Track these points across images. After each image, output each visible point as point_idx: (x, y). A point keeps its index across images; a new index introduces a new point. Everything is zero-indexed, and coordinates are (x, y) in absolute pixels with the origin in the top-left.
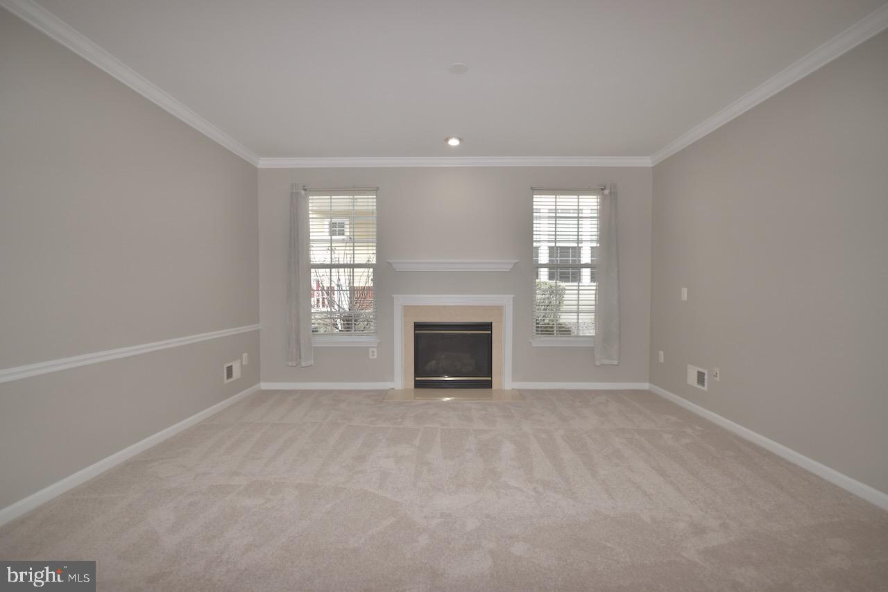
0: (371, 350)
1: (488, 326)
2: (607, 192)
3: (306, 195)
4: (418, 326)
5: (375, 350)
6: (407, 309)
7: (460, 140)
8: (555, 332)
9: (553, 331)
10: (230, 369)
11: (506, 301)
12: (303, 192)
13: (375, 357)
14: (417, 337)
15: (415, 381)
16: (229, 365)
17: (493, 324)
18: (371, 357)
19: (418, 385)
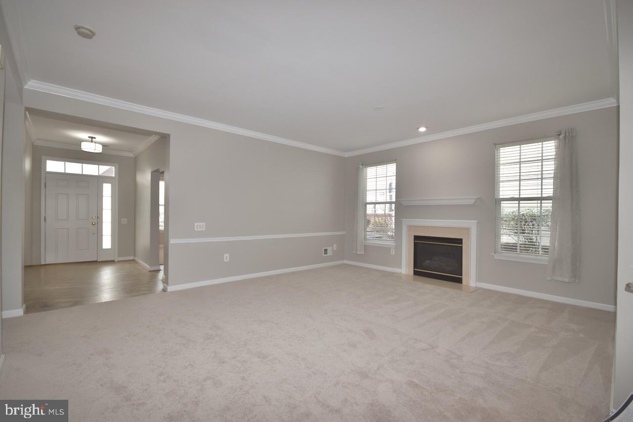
0: (392, 249)
1: (460, 241)
2: (561, 136)
3: (363, 168)
4: (416, 238)
5: (394, 250)
6: (410, 227)
7: (427, 127)
8: (518, 250)
9: (517, 249)
10: (326, 250)
11: (472, 225)
12: (361, 167)
13: (394, 254)
14: (415, 244)
15: (414, 271)
16: (326, 248)
17: (463, 240)
18: (392, 254)
19: (416, 273)
